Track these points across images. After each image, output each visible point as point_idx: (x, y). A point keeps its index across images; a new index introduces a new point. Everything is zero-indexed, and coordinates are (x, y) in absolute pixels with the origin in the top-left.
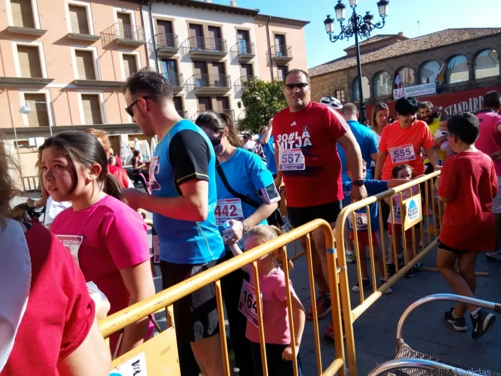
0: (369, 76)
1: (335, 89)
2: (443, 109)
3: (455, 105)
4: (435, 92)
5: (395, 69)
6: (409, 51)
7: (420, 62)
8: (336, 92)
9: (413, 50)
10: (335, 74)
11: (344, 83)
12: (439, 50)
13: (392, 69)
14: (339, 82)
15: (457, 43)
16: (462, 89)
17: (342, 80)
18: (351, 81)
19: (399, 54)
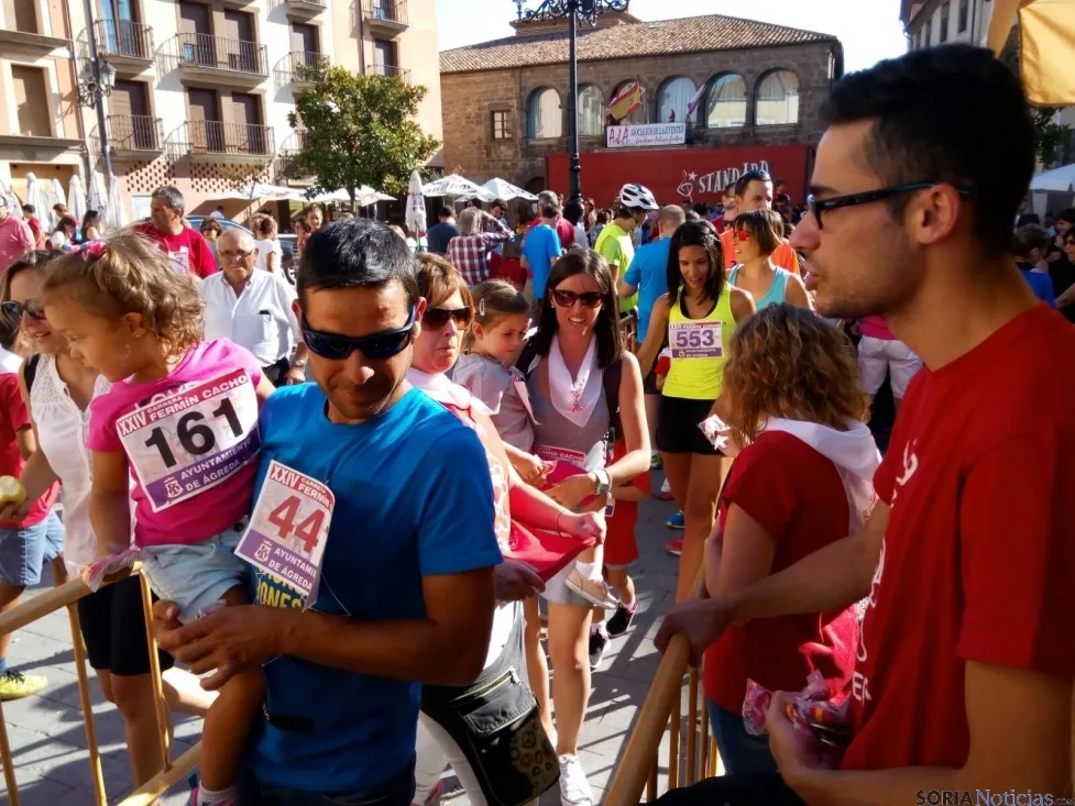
0: (563, 92)
1: (494, 109)
2: (697, 179)
3: (718, 173)
4: (683, 141)
5: (614, 82)
6: (640, 50)
7: (660, 77)
8: (493, 113)
9: (649, 50)
10: (494, 76)
11: (511, 98)
12: (698, 58)
13: (607, 83)
14: (501, 93)
15: (731, 49)
16: (733, 141)
17: (506, 90)
18: (526, 95)
19: (622, 53)
